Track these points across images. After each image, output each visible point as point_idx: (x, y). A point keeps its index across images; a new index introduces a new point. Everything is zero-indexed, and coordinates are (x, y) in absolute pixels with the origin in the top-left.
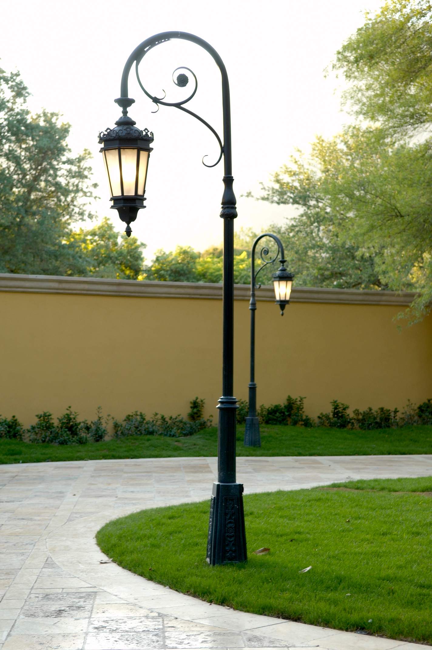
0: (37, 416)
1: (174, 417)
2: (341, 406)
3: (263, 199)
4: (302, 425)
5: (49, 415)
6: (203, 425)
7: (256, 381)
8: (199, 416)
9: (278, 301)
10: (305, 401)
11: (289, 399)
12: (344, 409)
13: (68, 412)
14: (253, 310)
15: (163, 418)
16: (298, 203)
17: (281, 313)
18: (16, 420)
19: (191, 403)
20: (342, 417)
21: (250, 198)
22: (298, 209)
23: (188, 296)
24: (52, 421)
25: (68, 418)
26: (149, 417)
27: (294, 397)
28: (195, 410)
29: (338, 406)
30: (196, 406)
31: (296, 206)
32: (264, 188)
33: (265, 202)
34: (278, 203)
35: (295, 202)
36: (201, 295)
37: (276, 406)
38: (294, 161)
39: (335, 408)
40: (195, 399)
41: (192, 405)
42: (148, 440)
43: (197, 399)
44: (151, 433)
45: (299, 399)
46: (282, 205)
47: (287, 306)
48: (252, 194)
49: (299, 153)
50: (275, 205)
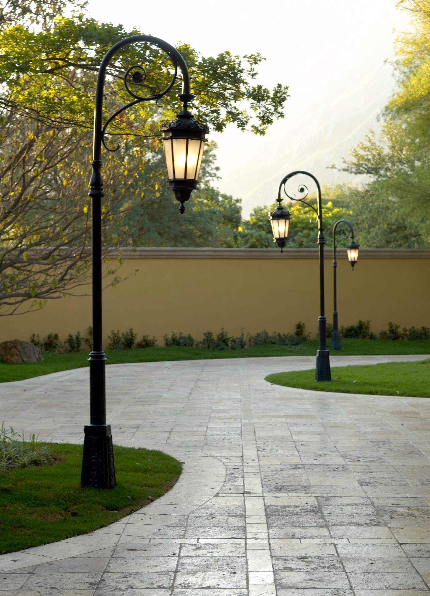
0: (204, 334)
1: (286, 334)
2: (394, 326)
3: (344, 170)
4: (368, 338)
5: (211, 333)
6: (305, 339)
7: (338, 311)
8: (302, 334)
9: (350, 262)
10: (371, 323)
11: (360, 322)
12: (397, 328)
13: (222, 331)
14: (335, 267)
15: (279, 335)
16: (371, 173)
17: (352, 268)
18: (191, 337)
19: (296, 325)
20: (395, 333)
21: (334, 170)
22: (371, 177)
23: (293, 257)
24: (212, 337)
25: (222, 334)
26: (270, 334)
27: (363, 320)
28: (299, 330)
29: (392, 326)
30: (300, 327)
31: (369, 175)
32: (345, 162)
33: (346, 173)
34: (356, 174)
35: (369, 172)
36: (302, 256)
37: (352, 327)
38: (368, 140)
39: (391, 327)
40: (298, 322)
41: (297, 327)
42: (273, 347)
43: (300, 322)
44: (274, 343)
45: (367, 322)
46: (358, 175)
47: (356, 265)
48: (336, 166)
49: (372, 134)
50: (353, 174)
